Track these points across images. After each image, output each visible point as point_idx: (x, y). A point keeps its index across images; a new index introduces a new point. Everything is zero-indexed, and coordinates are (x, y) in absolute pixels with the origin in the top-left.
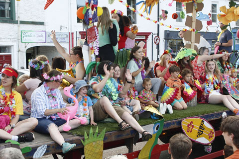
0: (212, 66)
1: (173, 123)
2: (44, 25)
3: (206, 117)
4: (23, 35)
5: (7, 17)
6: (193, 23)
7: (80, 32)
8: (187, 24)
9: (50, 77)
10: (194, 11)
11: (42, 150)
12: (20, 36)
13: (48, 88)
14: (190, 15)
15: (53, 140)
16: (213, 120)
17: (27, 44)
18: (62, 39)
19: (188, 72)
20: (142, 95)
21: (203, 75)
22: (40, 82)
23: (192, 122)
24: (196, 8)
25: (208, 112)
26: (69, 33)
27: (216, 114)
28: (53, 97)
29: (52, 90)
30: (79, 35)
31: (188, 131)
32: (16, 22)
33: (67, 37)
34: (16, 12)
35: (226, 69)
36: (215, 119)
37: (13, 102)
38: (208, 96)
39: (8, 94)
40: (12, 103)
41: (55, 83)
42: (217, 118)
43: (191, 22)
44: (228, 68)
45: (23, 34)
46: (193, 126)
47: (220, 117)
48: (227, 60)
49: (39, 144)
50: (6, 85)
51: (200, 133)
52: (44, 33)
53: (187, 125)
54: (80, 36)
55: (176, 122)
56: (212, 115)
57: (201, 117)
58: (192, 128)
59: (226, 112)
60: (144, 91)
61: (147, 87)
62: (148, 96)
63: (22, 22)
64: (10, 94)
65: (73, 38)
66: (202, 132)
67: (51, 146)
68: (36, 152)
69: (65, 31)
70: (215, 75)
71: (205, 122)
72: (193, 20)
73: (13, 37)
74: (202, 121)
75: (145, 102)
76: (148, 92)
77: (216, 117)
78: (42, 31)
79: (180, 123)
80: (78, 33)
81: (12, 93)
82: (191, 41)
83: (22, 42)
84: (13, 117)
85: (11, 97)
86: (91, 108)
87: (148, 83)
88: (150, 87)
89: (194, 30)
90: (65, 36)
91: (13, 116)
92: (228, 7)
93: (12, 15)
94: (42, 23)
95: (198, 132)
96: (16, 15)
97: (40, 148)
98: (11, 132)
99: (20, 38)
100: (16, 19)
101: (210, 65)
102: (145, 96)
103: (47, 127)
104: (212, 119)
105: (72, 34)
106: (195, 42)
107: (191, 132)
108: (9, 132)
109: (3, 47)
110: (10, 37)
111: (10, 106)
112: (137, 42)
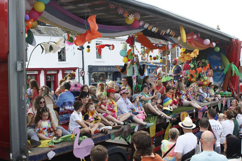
11: (137, 128)
23: (183, 115)
46: (184, 117)
47: (193, 112)
56: (190, 111)
57: (187, 112)
59: (195, 109)
68: (135, 129)
81: (112, 101)
97: (136, 126)
98: (120, 120)
104: (190, 113)
106: (167, 73)
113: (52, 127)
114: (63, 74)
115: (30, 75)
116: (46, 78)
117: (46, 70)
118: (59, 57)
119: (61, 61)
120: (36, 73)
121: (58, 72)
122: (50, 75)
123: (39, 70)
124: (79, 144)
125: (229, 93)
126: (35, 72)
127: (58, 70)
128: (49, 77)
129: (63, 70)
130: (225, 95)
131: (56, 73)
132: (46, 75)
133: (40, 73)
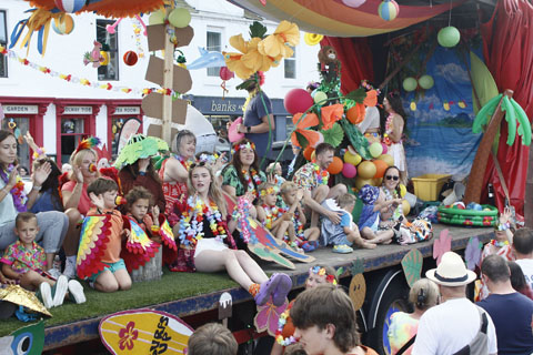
0: (201, 179)
1: (77, 329)
3: (172, 308)
6: (166, 75)
8: (149, 77)
10: (169, 46)
14: (159, 54)
16: (195, 315)
19: (142, 195)
20: (12, 255)
21: (181, 201)
23: (132, 324)
24: (174, 38)
25: (180, 295)
27: (202, 298)
31: (122, 348)
35: (251, 184)
36: (200, 310)
38: (193, 252)
42: (206, 309)
43: (162, 71)
44: (255, 184)
46: (136, 334)
47: (213, 307)
48: (251, 162)
51: (158, 349)
53: (117, 333)
55: (85, 326)
56: (192, 303)
57: (159, 310)
58: (135, 338)
59: (231, 293)
60: (16, 246)
61: (24, 234)
62: (29, 258)
66: (166, 345)
70: (211, 201)
71: (170, 319)
72: (166, 68)
74: (162, 320)
75: (16, 274)
76: (30, 248)
77: (201, 306)
79: (95, 327)
82: (161, 117)
87: (29, 224)
88: (33, 234)
89: (169, 92)
92: (247, 37)
95: (152, 348)
101: (196, 176)
102: (20, 258)
104: (192, 312)
106: (173, 121)
107: (130, 348)
114: (109, 117)
115: (14, 116)
116: (61, 128)
117: (61, 104)
119: (106, 78)
120: (33, 110)
121: (96, 111)
122: (72, 118)
123: (41, 104)
125: (487, 211)
126: (29, 107)
127: (95, 105)
128: (70, 124)
129: (112, 105)
130: (469, 217)
131: (90, 113)
132: (61, 118)
133: (42, 110)
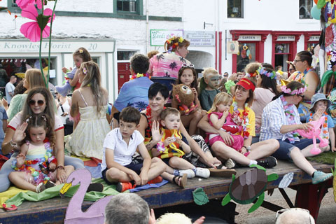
2: (181, 21)
4: (152, 36)
5: (132, 11)
7: (231, 32)
9: (292, 90)
11: (288, 179)
12: (148, 36)
13: (285, 103)
15: (298, 168)
17: (157, 48)
18: (205, 41)
22: (274, 95)
26: (216, 32)
28: (291, 115)
29: (289, 105)
30: (229, 36)
32: (144, 18)
33: (213, 37)
34: (144, 3)
37: (247, 120)
39: (241, 111)
40: (245, 122)
41: (297, 97)
45: (152, 34)
49: (284, 172)
50: (240, 99)
52: (181, 32)
54: (231, 37)
63: (152, 18)
64: (243, 111)
65: (220, 40)
67: (298, 175)
68: (282, 181)
69: (211, 30)
73: (139, 38)
78: (179, 30)
80: (228, 33)
81: (244, 109)
83: (151, 45)
84: (245, 139)
85: (245, 114)
86: (332, 130)
90: (211, 36)
91: (245, 137)
93: (139, 7)
94: (179, 19)
96: (144, 7)
97: (286, 176)
98: (249, 156)
99: (148, 39)
100: (144, 14)
103: (289, 151)
105: (220, 33)
108: (246, 155)
109: (126, 52)
110: (135, 39)
111: (243, 125)
112: (313, 45)
113: (55, 161)
115: (247, 42)
116: (275, 50)
117: (275, 34)
118: (300, 11)
119: (304, 17)
120: (258, 38)
121: (297, 39)
122: (282, 43)
123: (263, 34)
124: (85, 208)
126: (256, 37)
127: (297, 35)
128: (281, 48)
129: (308, 35)
131: (294, 40)
132: (275, 43)
133: (264, 38)
